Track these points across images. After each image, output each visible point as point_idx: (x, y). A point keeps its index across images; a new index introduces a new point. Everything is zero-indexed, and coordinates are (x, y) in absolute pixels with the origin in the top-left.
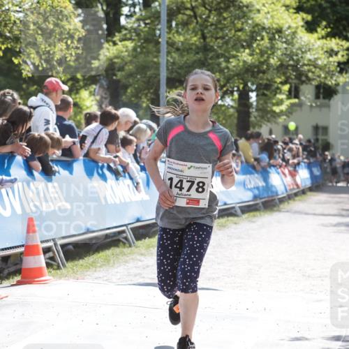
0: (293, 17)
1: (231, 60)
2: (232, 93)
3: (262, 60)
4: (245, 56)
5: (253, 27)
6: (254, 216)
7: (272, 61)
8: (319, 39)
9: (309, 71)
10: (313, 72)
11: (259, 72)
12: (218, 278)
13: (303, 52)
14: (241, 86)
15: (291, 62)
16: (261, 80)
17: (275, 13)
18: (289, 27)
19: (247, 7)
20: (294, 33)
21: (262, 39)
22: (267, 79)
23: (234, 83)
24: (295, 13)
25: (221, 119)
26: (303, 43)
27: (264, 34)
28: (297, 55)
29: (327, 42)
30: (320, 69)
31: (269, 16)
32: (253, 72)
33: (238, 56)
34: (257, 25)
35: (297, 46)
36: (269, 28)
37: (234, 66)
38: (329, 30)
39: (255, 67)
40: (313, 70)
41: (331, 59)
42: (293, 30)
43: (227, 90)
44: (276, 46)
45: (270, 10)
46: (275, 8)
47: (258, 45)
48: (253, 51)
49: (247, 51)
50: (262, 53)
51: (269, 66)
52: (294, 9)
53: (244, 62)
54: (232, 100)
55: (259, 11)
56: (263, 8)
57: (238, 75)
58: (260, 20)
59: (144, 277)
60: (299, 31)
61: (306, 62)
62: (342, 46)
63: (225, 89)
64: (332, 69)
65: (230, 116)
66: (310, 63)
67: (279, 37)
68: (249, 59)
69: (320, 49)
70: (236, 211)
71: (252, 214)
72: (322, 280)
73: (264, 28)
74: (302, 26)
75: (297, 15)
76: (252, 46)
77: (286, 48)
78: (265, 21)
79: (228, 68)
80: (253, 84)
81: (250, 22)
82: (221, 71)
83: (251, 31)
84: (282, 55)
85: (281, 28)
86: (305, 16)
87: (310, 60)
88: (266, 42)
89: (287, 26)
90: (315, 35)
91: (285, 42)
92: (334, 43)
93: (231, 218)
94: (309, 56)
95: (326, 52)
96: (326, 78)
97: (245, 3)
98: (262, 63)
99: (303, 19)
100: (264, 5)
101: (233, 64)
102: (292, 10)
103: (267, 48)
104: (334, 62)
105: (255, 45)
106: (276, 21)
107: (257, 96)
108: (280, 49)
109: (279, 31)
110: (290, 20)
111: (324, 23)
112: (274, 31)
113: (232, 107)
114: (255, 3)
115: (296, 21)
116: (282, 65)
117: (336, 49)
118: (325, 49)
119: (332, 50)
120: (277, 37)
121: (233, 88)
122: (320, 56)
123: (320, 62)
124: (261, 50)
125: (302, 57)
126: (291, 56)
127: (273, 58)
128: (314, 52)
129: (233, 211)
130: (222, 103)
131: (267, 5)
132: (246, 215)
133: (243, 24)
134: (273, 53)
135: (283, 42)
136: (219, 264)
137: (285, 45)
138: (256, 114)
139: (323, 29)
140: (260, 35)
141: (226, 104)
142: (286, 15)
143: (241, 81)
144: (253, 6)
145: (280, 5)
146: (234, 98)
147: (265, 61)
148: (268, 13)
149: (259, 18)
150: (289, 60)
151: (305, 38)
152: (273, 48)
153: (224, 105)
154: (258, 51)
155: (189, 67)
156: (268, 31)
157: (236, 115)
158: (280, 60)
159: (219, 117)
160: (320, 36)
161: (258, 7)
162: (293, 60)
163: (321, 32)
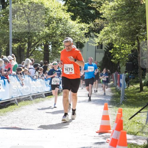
0: (66, 14)
1: (40, 32)
2: (41, 45)
3: (53, 32)
4: (46, 30)
5: (50, 18)
6: (51, 97)
7: (57, 32)
8: (77, 23)
9: (73, 36)
10: (75, 37)
11: (52, 37)
12: (34, 124)
13: (70, 29)
14: (45, 43)
15: (66, 33)
16: (53, 40)
17: (59, 12)
18: (64, 18)
19: (47, 9)
20: (67, 21)
21: (53, 23)
22: (56, 40)
23: (42, 41)
24: (67, 12)
25: (37, 56)
26: (70, 25)
27: (54, 21)
28: (68, 30)
29: (80, 25)
30: (78, 36)
31: (56, 13)
32: (50, 37)
33: (43, 30)
34: (51, 17)
35: (68, 26)
36: (56, 18)
37: (42, 34)
38: (81, 19)
39: (51, 34)
40: (75, 36)
41: (82, 31)
42: (66, 19)
43: (39, 44)
44: (59, 26)
45: (56, 11)
46: (58, 10)
47: (52, 25)
48: (50, 28)
49: (47, 28)
50: (53, 29)
51: (56, 34)
52: (66, 10)
53: (46, 32)
54: (42, 48)
55: (52, 11)
56: (53, 10)
57: (43, 38)
58: (52, 15)
59: (2, 125)
60: (68, 20)
61: (72, 33)
62: (86, 26)
63: (38, 44)
64: (82, 36)
65: (41, 55)
66: (73, 33)
67: (60, 22)
68: (48, 31)
69: (77, 27)
70: (43, 96)
71: (50, 97)
72: (78, 124)
73: (54, 18)
74: (70, 18)
75: (68, 13)
76: (49, 26)
77: (63, 27)
78: (54, 15)
79: (39, 35)
80: (50, 42)
81: (48, 15)
82: (36, 36)
83: (48, 19)
84: (62, 30)
85: (61, 19)
86: (71, 13)
87: (73, 32)
88: (55, 24)
89: (63, 17)
90: (75, 22)
91: (63, 24)
92: (83, 25)
93: (41, 99)
94: (73, 30)
95: (80, 28)
96: (80, 39)
97: (46, 8)
98: (54, 33)
99: (70, 15)
100: (54, 9)
101: (41, 33)
102: (65, 11)
103: (56, 27)
104: (83, 33)
105: (50, 25)
106: (59, 15)
107: (52, 47)
108: (61, 27)
109: (60, 20)
110: (65, 15)
111: (79, 17)
112: (58, 20)
113: (42, 51)
114: (50, 8)
115: (67, 15)
116: (62, 34)
117: (84, 27)
118: (79, 28)
119: (82, 28)
120: (59, 22)
121: (41, 43)
122: (77, 30)
123: (77, 33)
124: (53, 27)
125: (70, 31)
126: (65, 30)
127: (58, 31)
128: (75, 29)
129: (41, 96)
130: (37, 50)
131: (55, 9)
132: (47, 97)
133: (45, 17)
134: (58, 29)
135: (62, 24)
136: (35, 118)
137: (63, 26)
138: (51, 54)
139: (78, 19)
140: (52, 21)
141: (39, 50)
142: (63, 13)
143: (45, 41)
144: (49, 9)
145: (61, 9)
146: (42, 47)
147: (55, 32)
148: (56, 12)
149: (52, 14)
150: (65, 32)
151: (71, 23)
152: (58, 27)
153: (38, 51)
154: (51, 28)
155: (22, 34)
156: (56, 19)
157: (43, 55)
158: (60, 32)
159: (36, 56)
160: (77, 22)
161: (51, 9)
162: (66, 32)
163: (78, 20)
